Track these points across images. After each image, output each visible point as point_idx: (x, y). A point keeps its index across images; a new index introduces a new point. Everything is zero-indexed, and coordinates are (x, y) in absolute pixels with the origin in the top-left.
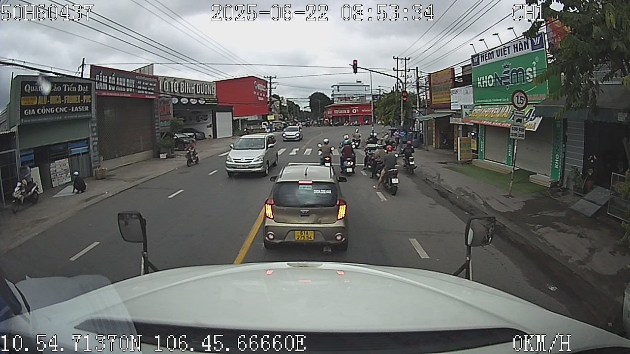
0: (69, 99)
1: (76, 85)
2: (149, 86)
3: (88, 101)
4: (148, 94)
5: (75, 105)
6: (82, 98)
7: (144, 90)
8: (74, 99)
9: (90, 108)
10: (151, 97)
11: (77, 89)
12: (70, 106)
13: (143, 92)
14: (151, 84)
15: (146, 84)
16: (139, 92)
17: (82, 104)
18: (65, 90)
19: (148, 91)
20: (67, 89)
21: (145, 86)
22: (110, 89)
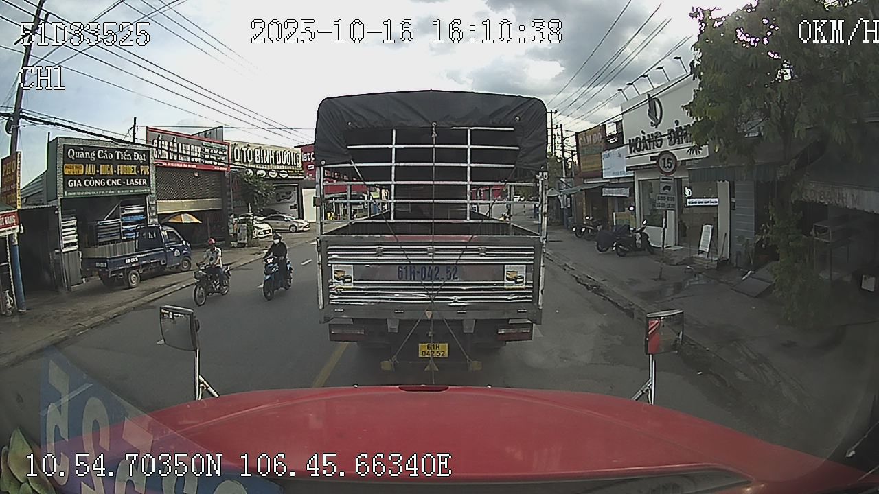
0: (122, 169)
1: (131, 152)
2: (218, 155)
3: (146, 172)
5: (130, 177)
6: (138, 169)
7: (213, 160)
8: (130, 170)
9: (148, 182)
10: (221, 169)
11: (133, 157)
12: (124, 177)
13: (211, 162)
14: (220, 153)
16: (206, 162)
17: (139, 176)
18: (118, 158)
19: (218, 161)
21: (213, 154)
22: (171, 158)
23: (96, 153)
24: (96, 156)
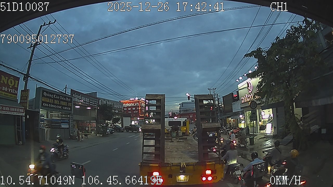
0: (62, 103)
2: (95, 102)
3: (70, 106)
4: (95, 106)
5: (65, 106)
6: (68, 104)
9: (71, 109)
11: (66, 99)
12: (63, 106)
13: (92, 105)
17: (67, 106)
18: (61, 99)
20: (62, 98)
21: (93, 102)
22: (79, 101)
23: (54, 96)
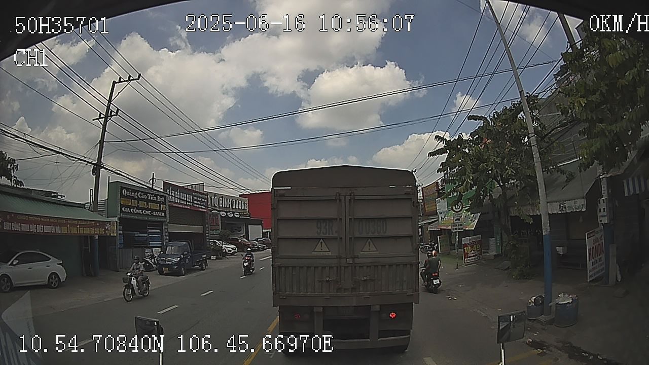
0: (152, 206)
1: (156, 196)
2: (201, 201)
3: (164, 209)
4: (201, 208)
5: (156, 211)
6: (160, 206)
7: (199, 204)
8: (155, 206)
9: (165, 214)
10: (203, 210)
11: (157, 199)
12: (152, 210)
13: (198, 206)
14: (203, 200)
15: (200, 199)
16: (195, 205)
17: (160, 211)
19: (201, 205)
20: (150, 198)
21: (199, 201)
22: (176, 201)
23: (138, 194)
24: (138, 196)
